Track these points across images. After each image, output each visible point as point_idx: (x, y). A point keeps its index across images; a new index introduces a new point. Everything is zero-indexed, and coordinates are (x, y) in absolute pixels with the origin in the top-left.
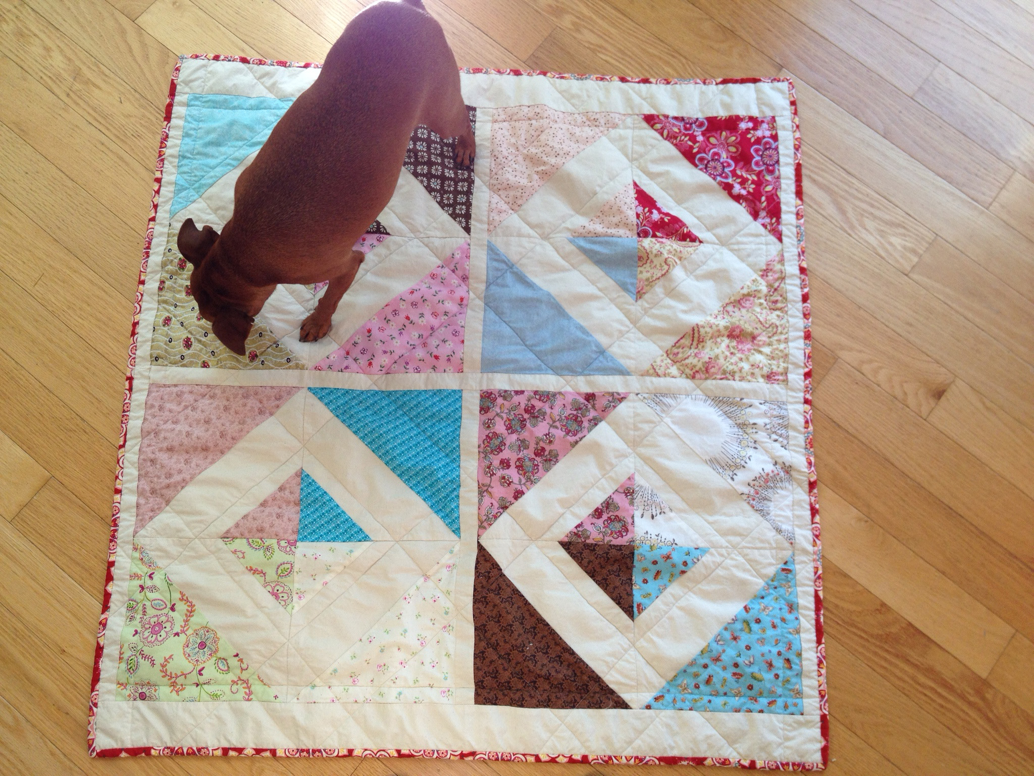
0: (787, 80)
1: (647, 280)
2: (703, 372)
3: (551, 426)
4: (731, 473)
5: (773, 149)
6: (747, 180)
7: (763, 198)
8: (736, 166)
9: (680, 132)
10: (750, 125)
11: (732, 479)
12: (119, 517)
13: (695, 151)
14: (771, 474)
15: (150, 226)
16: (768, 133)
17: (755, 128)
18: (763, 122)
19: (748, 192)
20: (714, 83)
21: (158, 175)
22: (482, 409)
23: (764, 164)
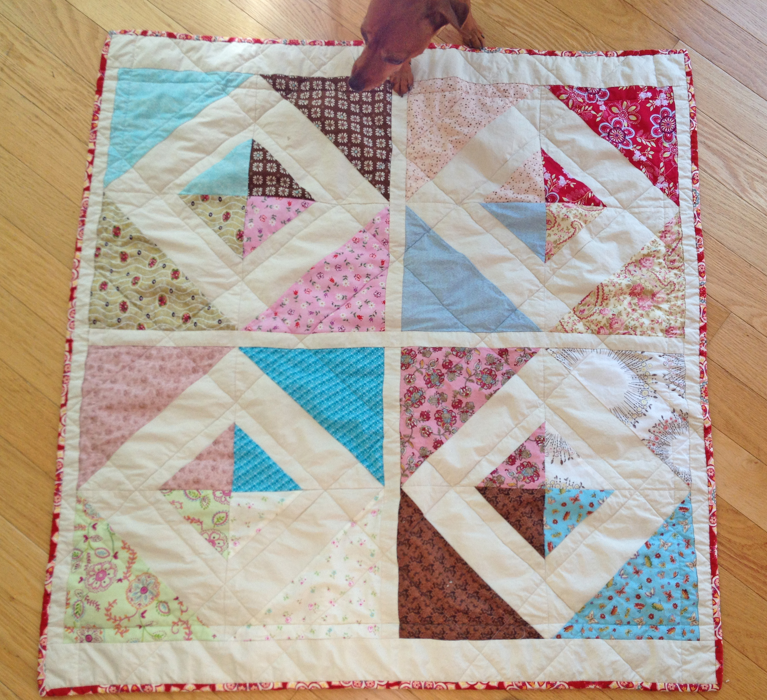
0: (684, 52)
1: (555, 242)
2: (607, 327)
3: (467, 380)
4: (633, 421)
5: (671, 117)
6: (647, 146)
7: (662, 164)
8: (636, 135)
9: (584, 102)
10: (649, 95)
11: (634, 426)
12: (62, 472)
13: (598, 119)
14: (670, 421)
15: (85, 195)
16: (665, 103)
17: (654, 98)
18: (661, 91)
19: (648, 158)
20: (616, 55)
21: (91, 146)
22: (403, 365)
23: (662, 131)
